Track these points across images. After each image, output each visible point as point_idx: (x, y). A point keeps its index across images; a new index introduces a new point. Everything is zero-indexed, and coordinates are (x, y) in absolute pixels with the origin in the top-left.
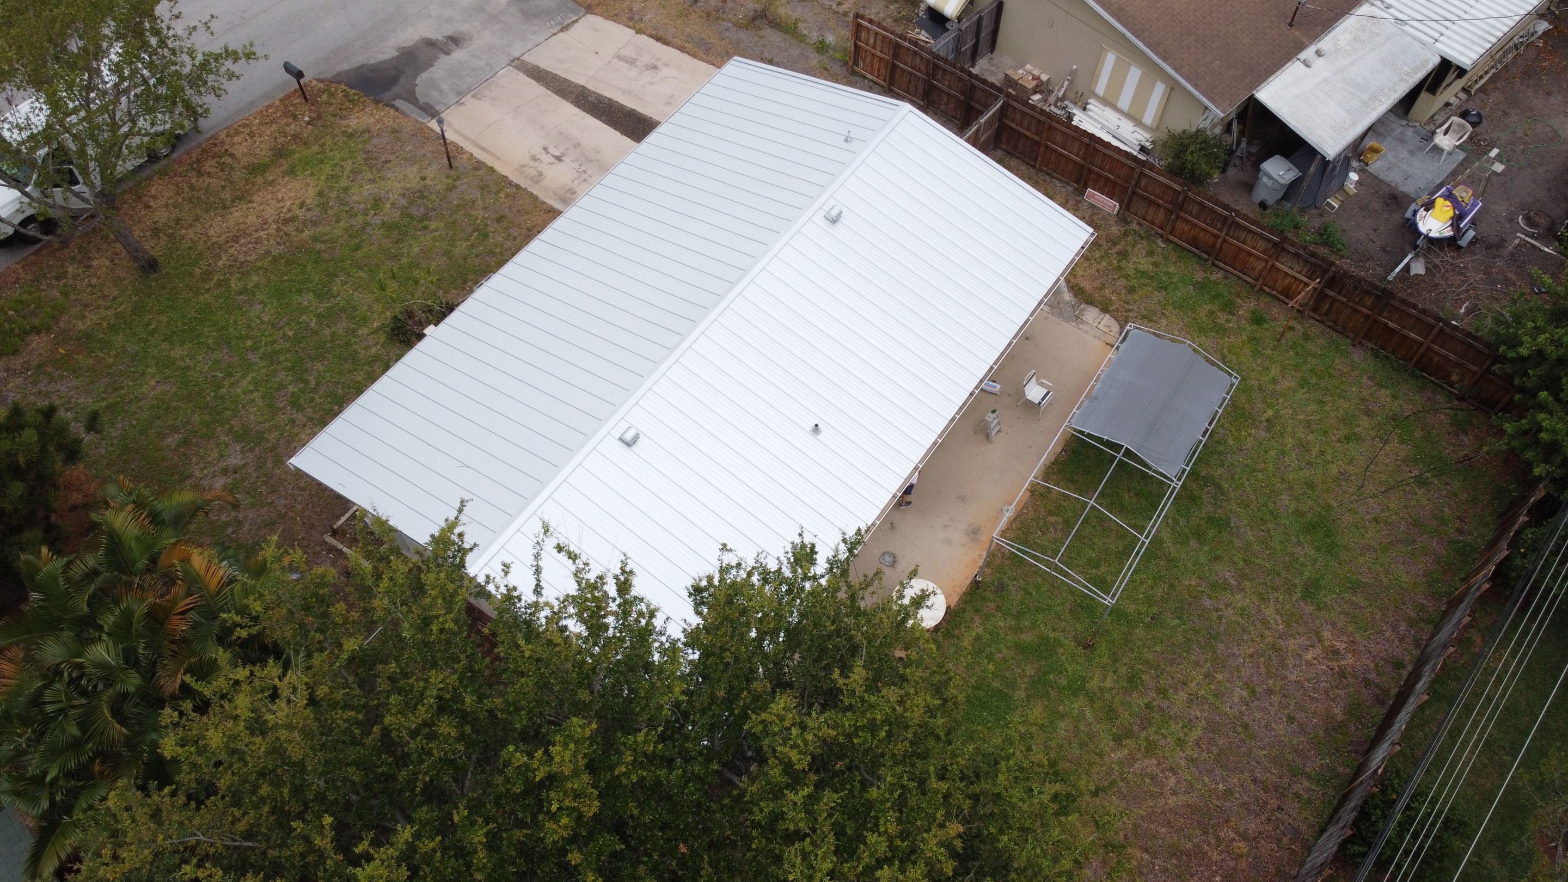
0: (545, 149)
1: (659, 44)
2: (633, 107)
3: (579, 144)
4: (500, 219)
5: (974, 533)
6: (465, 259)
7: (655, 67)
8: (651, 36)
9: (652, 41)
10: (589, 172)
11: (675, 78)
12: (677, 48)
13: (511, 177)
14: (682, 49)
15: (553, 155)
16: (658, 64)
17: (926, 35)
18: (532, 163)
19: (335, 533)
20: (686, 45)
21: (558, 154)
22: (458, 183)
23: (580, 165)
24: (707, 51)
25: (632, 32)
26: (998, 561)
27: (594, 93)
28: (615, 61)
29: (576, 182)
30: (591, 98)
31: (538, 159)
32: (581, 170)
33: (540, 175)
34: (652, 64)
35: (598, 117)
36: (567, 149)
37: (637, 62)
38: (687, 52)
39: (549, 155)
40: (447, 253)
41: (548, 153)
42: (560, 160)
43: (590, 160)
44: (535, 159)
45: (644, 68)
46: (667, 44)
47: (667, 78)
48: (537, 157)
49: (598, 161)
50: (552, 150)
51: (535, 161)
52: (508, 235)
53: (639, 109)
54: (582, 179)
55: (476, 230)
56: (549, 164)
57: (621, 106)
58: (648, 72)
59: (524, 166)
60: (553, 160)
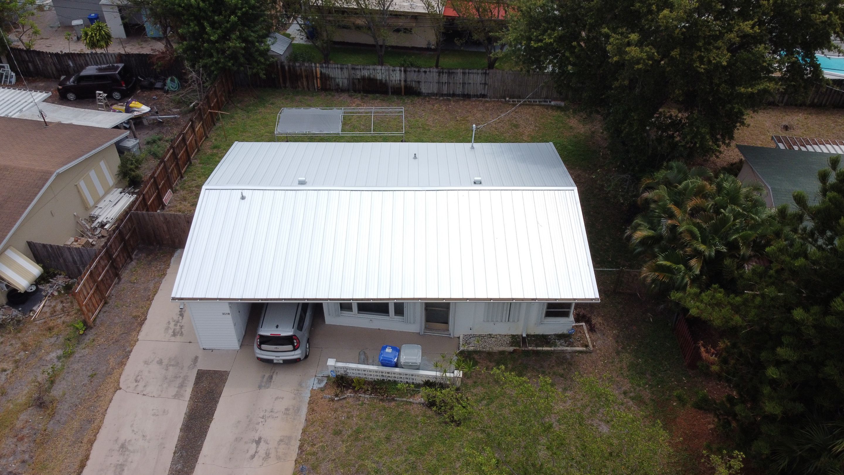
0: (253, 457)
1: (89, 463)
2: (178, 431)
3: (236, 439)
4: (338, 433)
6: (385, 426)
7: (123, 446)
10: (261, 414)
12: (92, 445)
13: (294, 457)
14: (91, 442)
15: (257, 447)
16: (117, 447)
17: (36, 307)
18: (273, 455)
19: (587, 346)
20: (85, 440)
21: (254, 445)
23: (258, 423)
24: (90, 421)
29: (276, 415)
30: (179, 467)
31: (266, 453)
32: (263, 420)
33: (281, 441)
34: (119, 451)
35: (201, 447)
36: (246, 443)
37: (120, 463)
38: (95, 436)
39: (258, 449)
40: (388, 439)
41: (256, 452)
42: (260, 439)
43: (250, 421)
44: (268, 455)
45: (127, 453)
46: (87, 458)
47: (133, 431)
48: (264, 456)
49: (248, 417)
50: (252, 452)
51: (269, 454)
52: (348, 418)
53: (179, 425)
54: (271, 414)
55: (357, 439)
56: (267, 444)
57: (181, 439)
58: (130, 448)
59: (278, 458)
60: (262, 444)
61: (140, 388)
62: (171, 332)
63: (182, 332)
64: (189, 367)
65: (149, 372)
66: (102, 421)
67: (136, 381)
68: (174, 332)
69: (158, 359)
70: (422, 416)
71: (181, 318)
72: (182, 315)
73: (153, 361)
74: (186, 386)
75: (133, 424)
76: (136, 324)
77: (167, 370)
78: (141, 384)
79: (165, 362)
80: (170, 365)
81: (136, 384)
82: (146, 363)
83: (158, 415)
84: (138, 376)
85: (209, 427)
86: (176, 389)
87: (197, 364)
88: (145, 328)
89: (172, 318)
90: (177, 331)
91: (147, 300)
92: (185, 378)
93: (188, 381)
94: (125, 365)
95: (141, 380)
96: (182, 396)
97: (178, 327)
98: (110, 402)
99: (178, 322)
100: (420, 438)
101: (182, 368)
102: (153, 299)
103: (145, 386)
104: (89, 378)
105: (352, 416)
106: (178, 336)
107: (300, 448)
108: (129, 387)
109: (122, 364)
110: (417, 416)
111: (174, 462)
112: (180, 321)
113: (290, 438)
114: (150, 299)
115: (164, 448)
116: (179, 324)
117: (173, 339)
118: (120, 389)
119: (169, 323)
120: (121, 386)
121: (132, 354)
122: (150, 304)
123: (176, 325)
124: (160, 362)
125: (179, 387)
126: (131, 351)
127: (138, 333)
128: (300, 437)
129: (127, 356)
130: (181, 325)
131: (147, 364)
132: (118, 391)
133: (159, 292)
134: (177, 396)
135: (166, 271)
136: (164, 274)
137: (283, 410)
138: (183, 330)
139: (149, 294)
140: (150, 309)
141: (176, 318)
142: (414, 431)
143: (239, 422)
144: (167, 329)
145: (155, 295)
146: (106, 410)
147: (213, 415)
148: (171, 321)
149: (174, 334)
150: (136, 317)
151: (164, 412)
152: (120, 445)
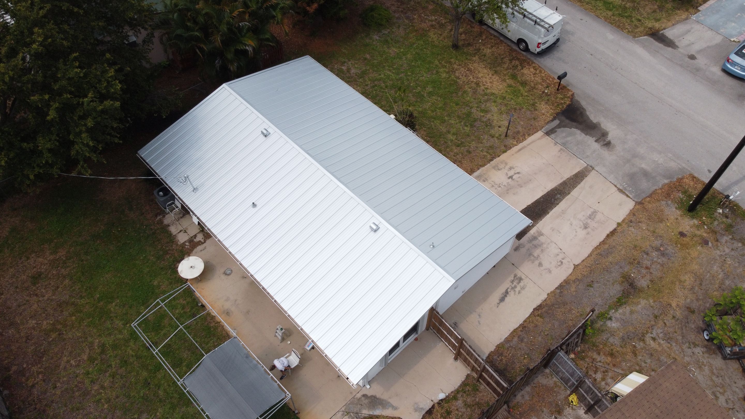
0: (518, 173)
1: (608, 232)
2: (550, 214)
3: (521, 187)
4: (469, 152)
5: (228, 313)
6: (444, 138)
7: (586, 227)
8: (615, 229)
9: (611, 229)
10: (499, 189)
11: (576, 236)
12: (604, 241)
13: (498, 159)
14: (603, 243)
15: (513, 175)
16: (589, 230)
18: (508, 167)
20: (607, 246)
21: (514, 177)
22: (495, 139)
23: (505, 186)
25: (620, 221)
26: (209, 318)
27: (564, 198)
28: (592, 210)
29: (492, 183)
30: (559, 196)
31: (511, 170)
32: (501, 185)
33: (499, 170)
34: (589, 227)
35: (542, 197)
36: (517, 182)
37: (590, 220)
38: (600, 245)
39: (513, 174)
40: (449, 132)
41: (515, 174)
42: (509, 178)
43: (508, 190)
44: (511, 168)
45: (585, 222)
46: (608, 236)
47: (576, 232)
48: (512, 169)
49: (507, 193)
50: (517, 176)
51: (509, 168)
52: (457, 154)
53: (548, 216)
54: (494, 185)
55: (462, 143)
56: (507, 174)
57: (551, 209)
58: (582, 224)
59: (506, 164)
60: (509, 175)
61: (561, 256)
62: (522, 284)
63: (515, 277)
64: (524, 247)
65: (551, 263)
66: (593, 251)
67: (562, 263)
68: (520, 282)
69: (542, 268)
70: (422, 128)
71: (509, 290)
72: (507, 293)
73: (545, 269)
74: (532, 236)
75: (575, 236)
76: (544, 310)
77: (539, 256)
78: (560, 258)
79: (537, 262)
80: (535, 257)
81: (563, 261)
82: (550, 272)
83: (558, 231)
84: (559, 265)
85: (532, 203)
86: (539, 238)
87: (518, 245)
88: (538, 302)
89: (515, 294)
90: (517, 281)
91: (525, 327)
92: (530, 241)
93: (529, 238)
94: (565, 280)
95: (558, 261)
96: (538, 232)
97: (515, 283)
98: (584, 260)
99: (513, 288)
100: (433, 122)
101: (529, 249)
102: (520, 325)
103: (558, 255)
104: (592, 286)
105: (455, 153)
106: (518, 276)
107: (491, 160)
108: (568, 262)
109: (567, 282)
110: (425, 131)
111: (561, 200)
112: (510, 287)
113: (494, 168)
114: (523, 327)
115: (562, 211)
116: (513, 286)
117: (523, 277)
118: (574, 265)
119: (519, 293)
120: (573, 267)
121: (556, 286)
122: (525, 321)
123: (515, 287)
124: (540, 265)
125: (537, 239)
126: (556, 288)
127: (545, 300)
128: (489, 164)
129: (561, 287)
130: (511, 284)
131: (549, 270)
132: (576, 264)
133: (512, 330)
134: (541, 234)
135: (495, 349)
136: (498, 347)
137: (486, 182)
138: (513, 279)
139: (520, 333)
140: (527, 316)
141: (512, 293)
142: (433, 126)
143: (514, 194)
144: (523, 288)
145: (517, 329)
146: (588, 256)
147: (526, 208)
148: (517, 292)
149: (520, 279)
150: (541, 316)
151: (553, 230)
152: (587, 229)
